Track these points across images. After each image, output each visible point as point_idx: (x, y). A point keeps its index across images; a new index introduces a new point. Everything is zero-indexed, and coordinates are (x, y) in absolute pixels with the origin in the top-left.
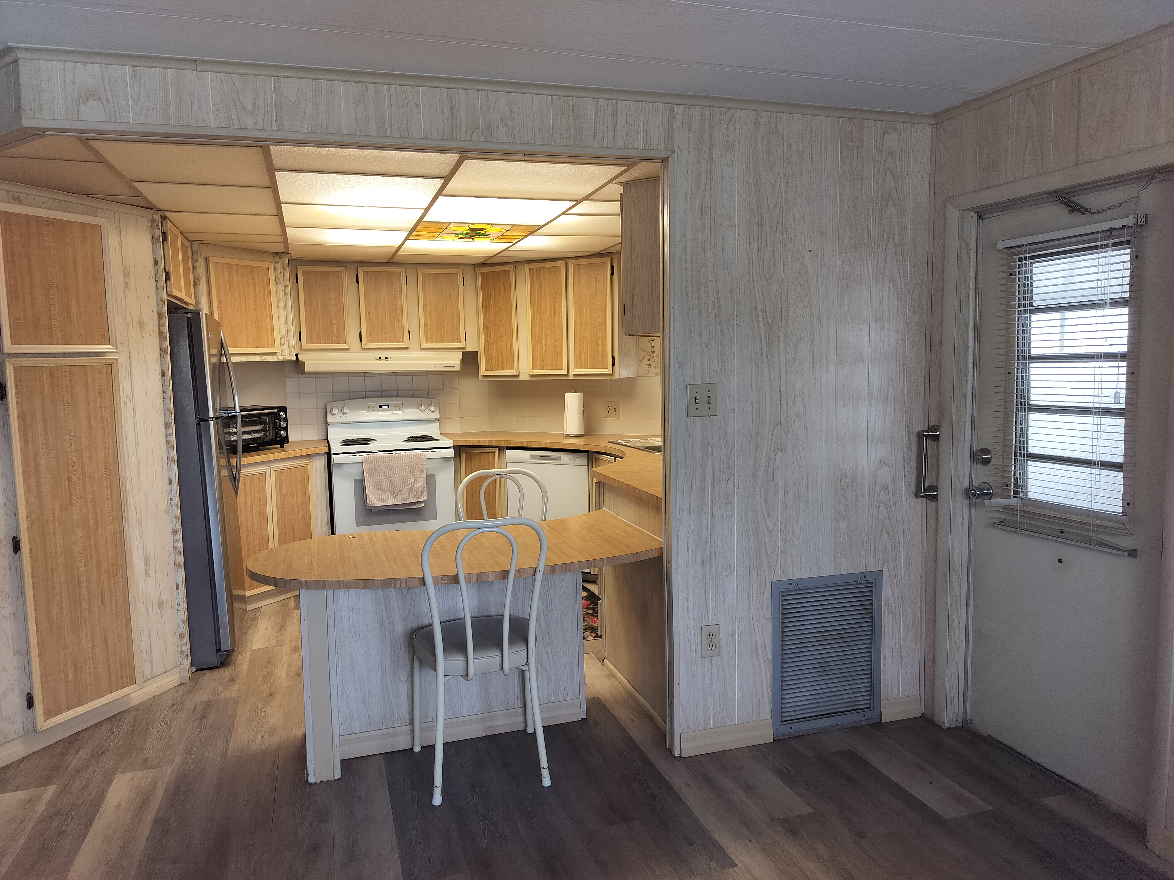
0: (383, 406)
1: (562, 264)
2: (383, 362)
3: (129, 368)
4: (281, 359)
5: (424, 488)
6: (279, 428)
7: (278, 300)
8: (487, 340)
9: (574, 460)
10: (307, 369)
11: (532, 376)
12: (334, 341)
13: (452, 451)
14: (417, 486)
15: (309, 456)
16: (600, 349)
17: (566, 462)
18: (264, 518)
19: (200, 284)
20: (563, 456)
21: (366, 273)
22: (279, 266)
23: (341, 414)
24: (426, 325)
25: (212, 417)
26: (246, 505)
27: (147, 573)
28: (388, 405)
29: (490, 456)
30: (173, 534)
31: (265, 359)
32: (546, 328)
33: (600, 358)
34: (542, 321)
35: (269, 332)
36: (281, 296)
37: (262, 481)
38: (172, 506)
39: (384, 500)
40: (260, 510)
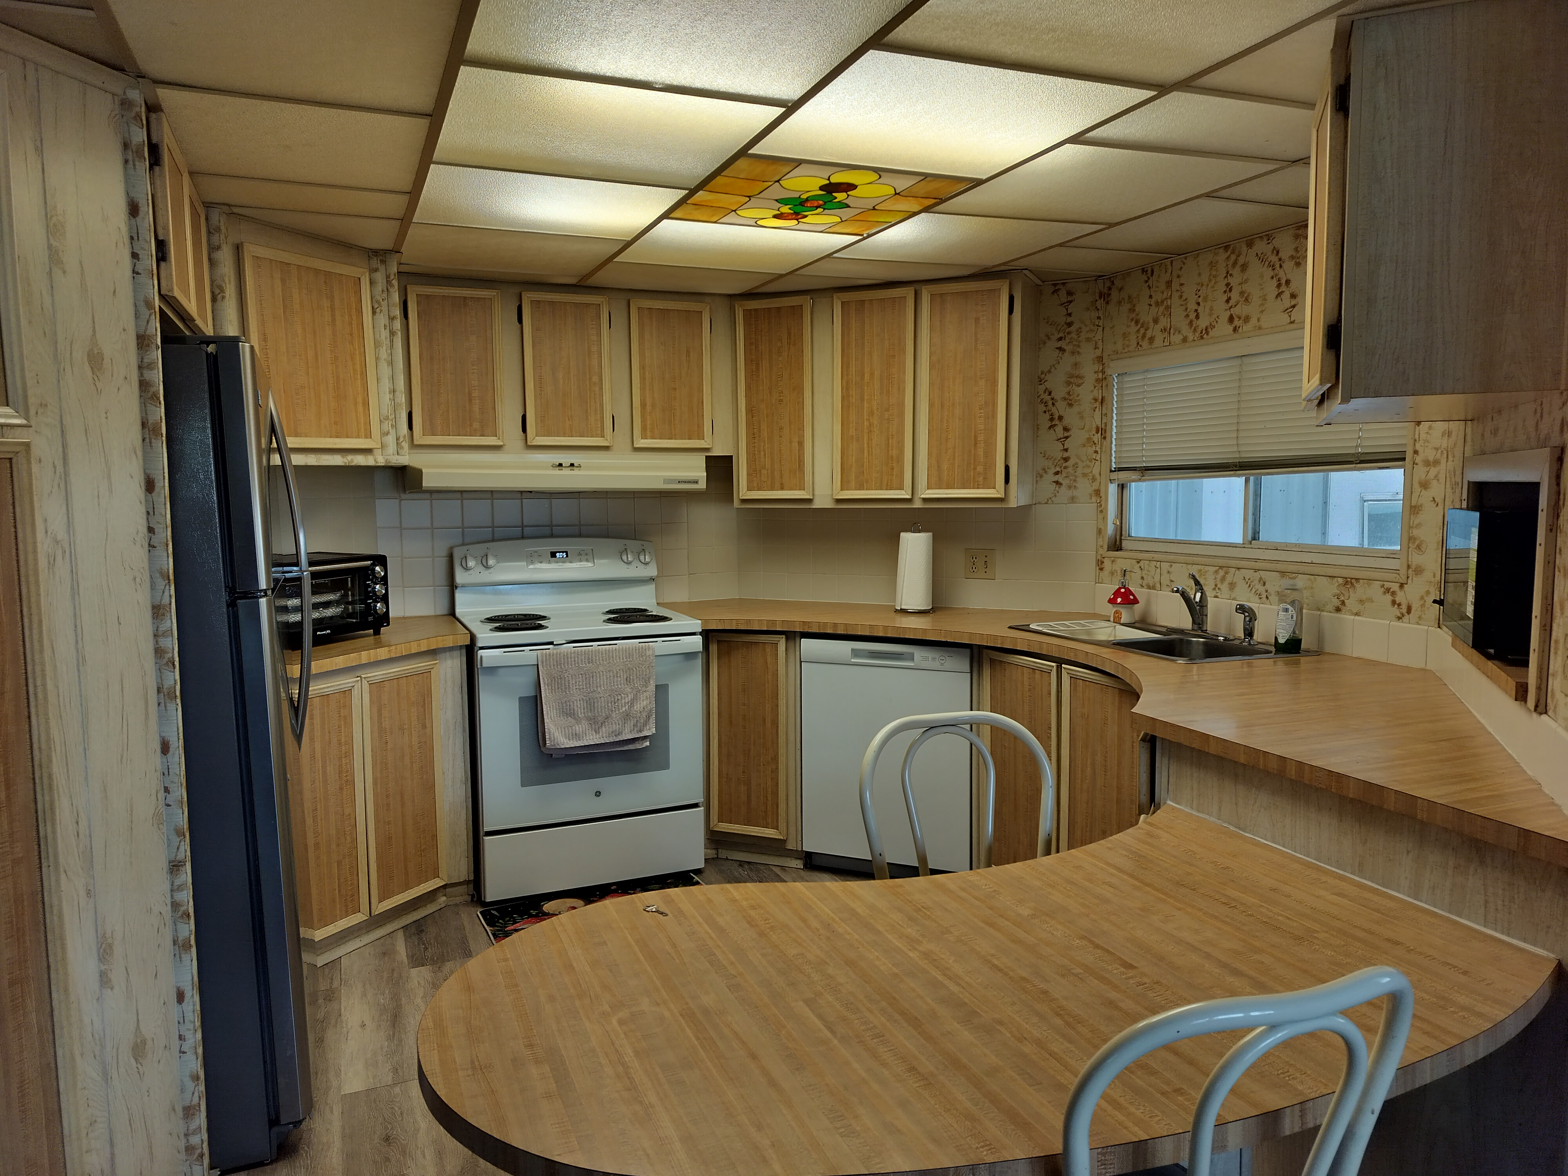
0: (557, 554)
1: (909, 292)
2: (566, 472)
3: (60, 468)
4: (381, 461)
5: (651, 711)
6: (372, 596)
7: (377, 344)
8: (753, 435)
9: (943, 662)
10: (426, 483)
11: (839, 501)
12: (475, 430)
13: (698, 639)
14: (638, 707)
15: (433, 653)
16: (981, 452)
17: (925, 665)
18: (347, 781)
19: (223, 298)
20: (919, 653)
21: (536, 304)
22: (380, 277)
23: (481, 568)
24: (643, 405)
25: (265, 588)
26: (313, 757)
27: (104, 980)
28: (567, 553)
29: (768, 650)
30: (171, 873)
31: (352, 461)
32: (871, 413)
33: (980, 469)
34: (862, 400)
35: (360, 408)
36: (383, 337)
37: (345, 706)
38: (168, 805)
39: (576, 736)
40: (341, 766)
